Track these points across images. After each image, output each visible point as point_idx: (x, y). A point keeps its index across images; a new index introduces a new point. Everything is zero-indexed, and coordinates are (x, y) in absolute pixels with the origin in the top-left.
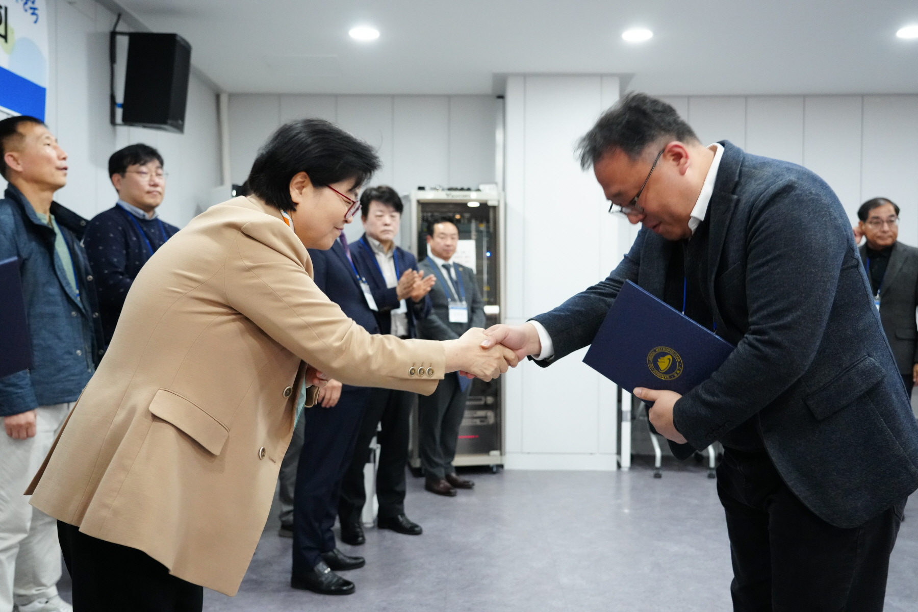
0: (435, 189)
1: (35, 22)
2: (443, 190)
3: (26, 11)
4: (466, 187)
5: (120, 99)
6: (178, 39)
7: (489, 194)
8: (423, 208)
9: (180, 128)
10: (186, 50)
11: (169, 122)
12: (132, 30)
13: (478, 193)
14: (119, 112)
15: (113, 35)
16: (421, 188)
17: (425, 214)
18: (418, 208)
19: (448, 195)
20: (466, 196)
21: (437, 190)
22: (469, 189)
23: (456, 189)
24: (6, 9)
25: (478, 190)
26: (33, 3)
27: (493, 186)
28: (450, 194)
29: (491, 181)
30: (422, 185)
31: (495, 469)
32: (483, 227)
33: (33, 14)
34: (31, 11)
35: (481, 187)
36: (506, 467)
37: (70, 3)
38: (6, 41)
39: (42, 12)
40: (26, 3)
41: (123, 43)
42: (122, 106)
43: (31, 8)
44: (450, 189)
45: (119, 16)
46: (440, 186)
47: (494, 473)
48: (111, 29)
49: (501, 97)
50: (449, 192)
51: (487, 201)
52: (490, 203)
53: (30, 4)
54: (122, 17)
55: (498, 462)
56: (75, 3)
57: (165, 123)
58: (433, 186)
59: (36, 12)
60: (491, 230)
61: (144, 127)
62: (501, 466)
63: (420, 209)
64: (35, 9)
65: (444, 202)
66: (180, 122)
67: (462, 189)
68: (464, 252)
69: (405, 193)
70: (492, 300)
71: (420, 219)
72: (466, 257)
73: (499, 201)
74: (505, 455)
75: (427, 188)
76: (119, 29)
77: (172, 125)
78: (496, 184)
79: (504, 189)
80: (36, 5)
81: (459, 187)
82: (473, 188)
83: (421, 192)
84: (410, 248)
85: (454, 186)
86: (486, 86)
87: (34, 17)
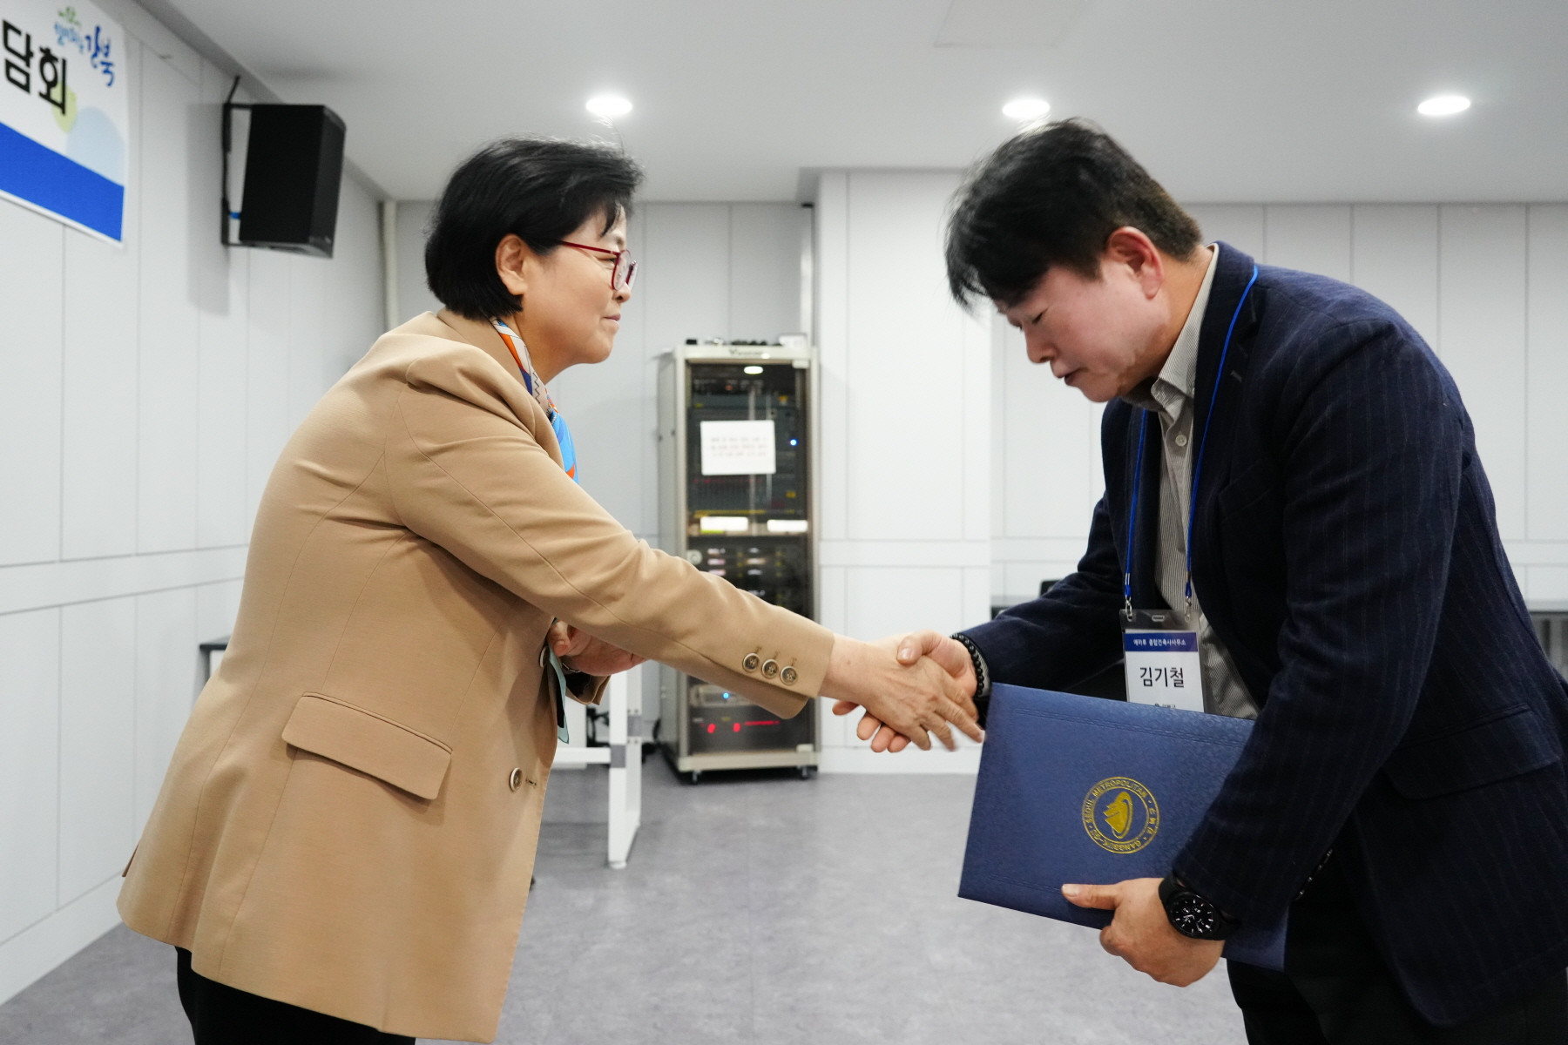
0: (712, 343)
1: (110, 84)
2: (724, 344)
3: (95, 66)
4: (759, 340)
5: (236, 205)
6: (326, 113)
7: (793, 351)
8: (693, 371)
9: (327, 250)
10: (338, 131)
11: (312, 239)
12: (254, 101)
13: (777, 349)
14: (235, 225)
15: (228, 108)
16: (691, 342)
17: (697, 382)
18: (686, 373)
19: (732, 352)
20: (760, 353)
21: (716, 344)
22: (764, 344)
23: (744, 343)
24: (64, 62)
25: (778, 345)
26: (106, 55)
27: (799, 339)
28: (736, 350)
29: (795, 332)
30: (692, 337)
31: (805, 773)
32: (784, 401)
33: (106, 72)
34: (104, 67)
35: (782, 340)
36: (821, 770)
37: (163, 58)
38: (64, 112)
39: (119, 69)
40: (95, 55)
41: (242, 122)
42: (240, 216)
43: (103, 63)
44: (735, 343)
45: (237, 80)
46: (719, 338)
47: (803, 779)
48: (224, 99)
49: (809, 205)
50: (734, 348)
51: (791, 361)
52: (797, 365)
53: (101, 57)
54: (241, 81)
55: (811, 762)
56: (170, 57)
57: (305, 241)
58: (709, 339)
59: (111, 69)
60: (798, 405)
61: (273, 248)
62: (814, 768)
63: (689, 373)
64: (109, 64)
65: (727, 362)
66: (328, 240)
67: (754, 343)
68: (757, 439)
69: (667, 350)
70: (800, 512)
71: (690, 388)
72: (760, 447)
73: (810, 362)
74: (820, 750)
75: (700, 342)
76: (236, 99)
77: (316, 245)
78: (805, 335)
79: (815, 341)
80: (109, 60)
81: (749, 340)
82: (770, 340)
83: (691, 348)
84: (674, 433)
85: (742, 338)
86: (788, 189)
87: (107, 78)
